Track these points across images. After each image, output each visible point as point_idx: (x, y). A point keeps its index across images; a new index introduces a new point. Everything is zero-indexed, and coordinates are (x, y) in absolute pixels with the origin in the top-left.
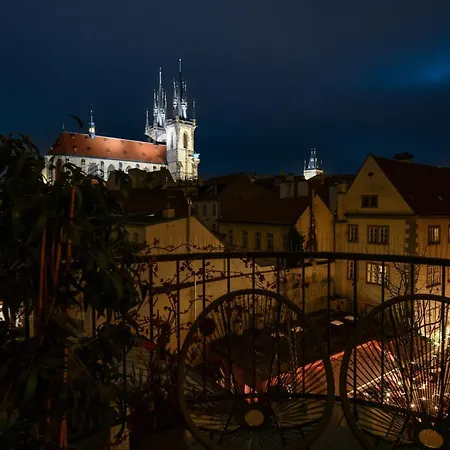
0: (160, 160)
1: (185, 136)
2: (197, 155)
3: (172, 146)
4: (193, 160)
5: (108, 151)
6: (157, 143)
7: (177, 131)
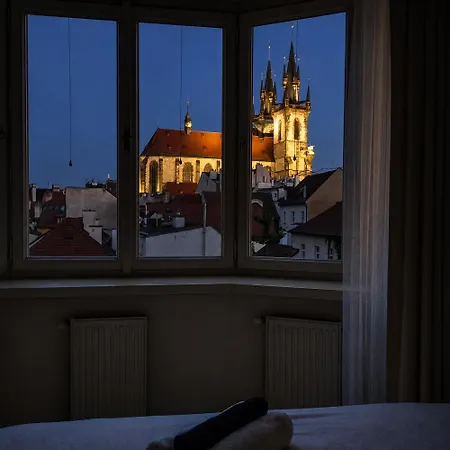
0: (266, 156)
1: (296, 123)
2: (311, 148)
3: (280, 138)
4: (306, 153)
5: (204, 147)
6: (263, 135)
7: (287, 119)
